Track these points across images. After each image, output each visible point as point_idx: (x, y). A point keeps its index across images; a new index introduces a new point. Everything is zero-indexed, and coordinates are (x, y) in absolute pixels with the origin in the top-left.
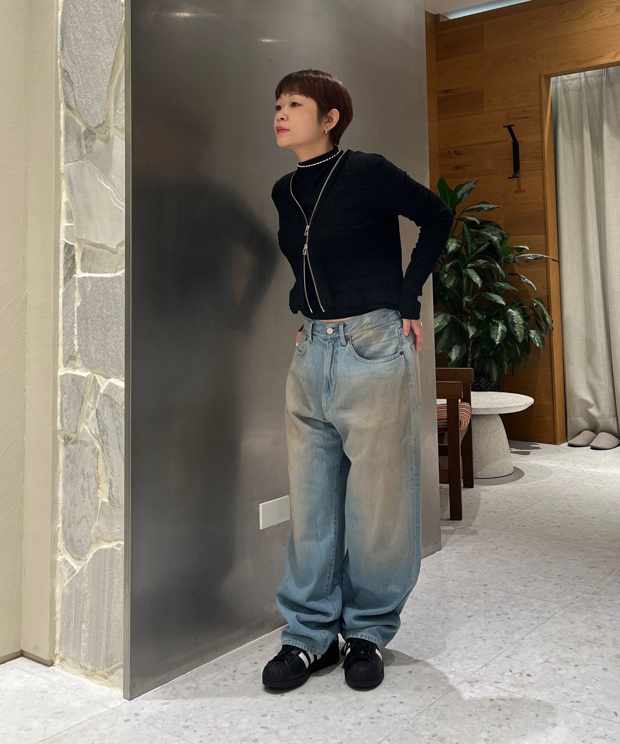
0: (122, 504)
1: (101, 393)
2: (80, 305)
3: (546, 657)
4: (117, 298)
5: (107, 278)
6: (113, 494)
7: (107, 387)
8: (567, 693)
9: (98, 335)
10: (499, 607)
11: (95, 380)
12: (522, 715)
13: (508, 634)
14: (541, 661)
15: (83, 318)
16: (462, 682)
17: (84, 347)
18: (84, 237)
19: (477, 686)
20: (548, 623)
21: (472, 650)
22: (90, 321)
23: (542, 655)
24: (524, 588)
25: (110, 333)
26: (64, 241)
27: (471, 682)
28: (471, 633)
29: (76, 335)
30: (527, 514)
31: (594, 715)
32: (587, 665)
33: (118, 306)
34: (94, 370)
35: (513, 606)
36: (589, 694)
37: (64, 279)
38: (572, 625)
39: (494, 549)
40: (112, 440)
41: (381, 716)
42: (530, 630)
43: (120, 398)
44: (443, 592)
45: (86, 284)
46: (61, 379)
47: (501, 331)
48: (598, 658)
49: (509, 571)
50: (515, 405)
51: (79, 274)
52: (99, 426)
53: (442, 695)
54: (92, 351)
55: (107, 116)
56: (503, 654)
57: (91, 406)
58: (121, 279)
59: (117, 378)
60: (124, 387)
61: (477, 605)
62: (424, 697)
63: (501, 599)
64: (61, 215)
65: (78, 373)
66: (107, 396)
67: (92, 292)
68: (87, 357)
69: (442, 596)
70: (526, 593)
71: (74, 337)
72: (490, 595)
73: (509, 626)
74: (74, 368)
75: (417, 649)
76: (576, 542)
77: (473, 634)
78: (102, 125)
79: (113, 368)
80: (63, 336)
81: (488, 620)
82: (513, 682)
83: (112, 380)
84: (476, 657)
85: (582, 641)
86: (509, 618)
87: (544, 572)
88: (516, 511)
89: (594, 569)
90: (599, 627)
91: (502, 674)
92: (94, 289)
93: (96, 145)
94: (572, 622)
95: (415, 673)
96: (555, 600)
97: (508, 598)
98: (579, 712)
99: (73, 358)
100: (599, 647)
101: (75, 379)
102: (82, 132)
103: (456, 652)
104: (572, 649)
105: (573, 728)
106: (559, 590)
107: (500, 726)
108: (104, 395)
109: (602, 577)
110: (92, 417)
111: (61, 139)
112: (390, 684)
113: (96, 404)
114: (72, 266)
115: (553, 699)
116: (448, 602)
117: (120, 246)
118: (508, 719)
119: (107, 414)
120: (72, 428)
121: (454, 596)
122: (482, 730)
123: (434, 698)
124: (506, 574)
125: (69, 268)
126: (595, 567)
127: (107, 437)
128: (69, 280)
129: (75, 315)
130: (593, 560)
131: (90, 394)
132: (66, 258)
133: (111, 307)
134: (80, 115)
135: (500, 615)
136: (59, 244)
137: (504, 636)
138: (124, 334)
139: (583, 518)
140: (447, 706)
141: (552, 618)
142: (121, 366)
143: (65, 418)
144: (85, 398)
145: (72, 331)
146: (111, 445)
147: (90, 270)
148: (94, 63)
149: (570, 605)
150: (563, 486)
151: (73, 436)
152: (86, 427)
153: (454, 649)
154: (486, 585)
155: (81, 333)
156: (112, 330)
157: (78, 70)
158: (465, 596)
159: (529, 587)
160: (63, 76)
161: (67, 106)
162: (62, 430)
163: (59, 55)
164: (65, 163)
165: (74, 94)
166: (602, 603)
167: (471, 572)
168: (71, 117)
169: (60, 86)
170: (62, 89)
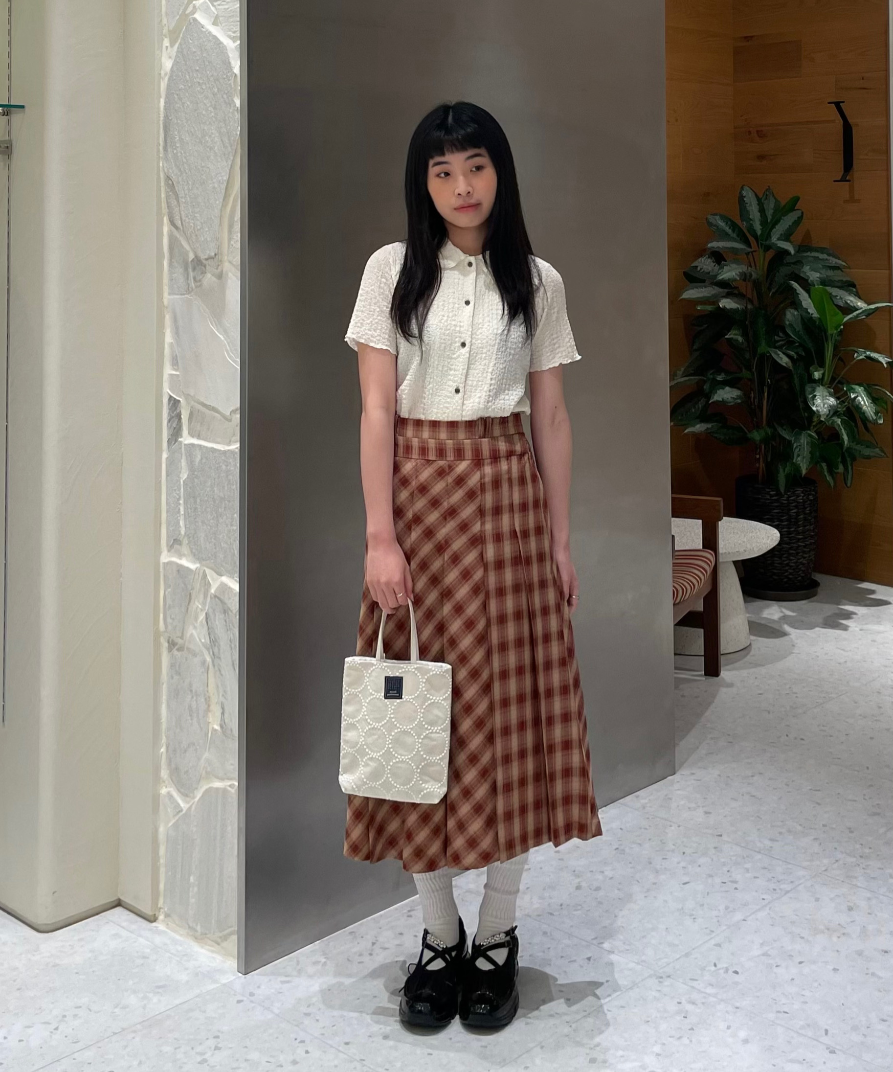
0: (235, 736)
1: (212, 593)
2: (188, 478)
6: (225, 721)
7: (219, 587)
11: (204, 576)
15: (191, 495)
17: (192, 531)
19: (667, 983)
20: (785, 899)
21: (674, 933)
22: (199, 501)
23: (762, 944)
24: (769, 843)
25: (222, 519)
26: (167, 392)
27: (661, 977)
28: (680, 908)
29: (182, 514)
30: (813, 719)
31: (799, 1031)
32: (814, 962)
33: (231, 487)
34: (204, 562)
35: (747, 870)
37: (168, 441)
38: (815, 903)
39: (747, 777)
40: (224, 654)
42: (757, 908)
43: (234, 604)
44: (659, 843)
45: (194, 453)
46: (164, 568)
49: (758, 815)
51: (186, 438)
52: (209, 634)
54: (202, 538)
55: (219, 247)
56: (712, 941)
58: (234, 455)
59: (230, 577)
61: (699, 866)
63: (734, 858)
64: (165, 360)
65: (184, 562)
67: (202, 464)
68: (195, 545)
69: (657, 849)
70: (769, 851)
71: (180, 516)
72: (720, 851)
73: (732, 901)
75: (605, 927)
76: (867, 771)
77: (682, 909)
79: (226, 563)
80: (167, 512)
81: (707, 890)
82: (714, 980)
83: (225, 579)
84: (676, 943)
85: (822, 927)
86: (736, 889)
87: (806, 819)
88: (800, 711)
89: (876, 817)
91: (703, 969)
92: (204, 461)
93: (206, 279)
94: (817, 900)
95: (595, 960)
96: (806, 864)
97: (744, 858)
99: (179, 542)
101: (180, 570)
102: (190, 260)
103: (653, 933)
106: (815, 848)
108: (216, 596)
109: (882, 830)
110: (201, 621)
111: (165, 262)
113: (206, 606)
114: (178, 426)
116: (663, 859)
120: (177, 632)
121: (673, 851)
122: (656, 1042)
124: (753, 818)
125: (174, 428)
126: (879, 814)
127: (219, 649)
128: (174, 444)
129: (181, 489)
130: (879, 803)
131: (199, 591)
132: (170, 415)
133: (223, 487)
134: (187, 238)
135: (725, 883)
136: (161, 397)
137: (721, 914)
141: (793, 891)
142: (233, 562)
143: (168, 617)
144: (193, 596)
145: (177, 509)
146: (223, 660)
147: (199, 436)
150: (882, 668)
151: (179, 641)
152: (194, 632)
153: (652, 929)
154: (721, 836)
155: (189, 513)
156: (225, 516)
157: (185, 181)
158: (688, 851)
159: (777, 841)
160: (167, 184)
161: (172, 223)
162: (166, 632)
163: (161, 155)
164: (170, 294)
165: (180, 210)
166: (868, 871)
167: (706, 813)
168: (176, 237)
169: (163, 195)
170: (165, 200)
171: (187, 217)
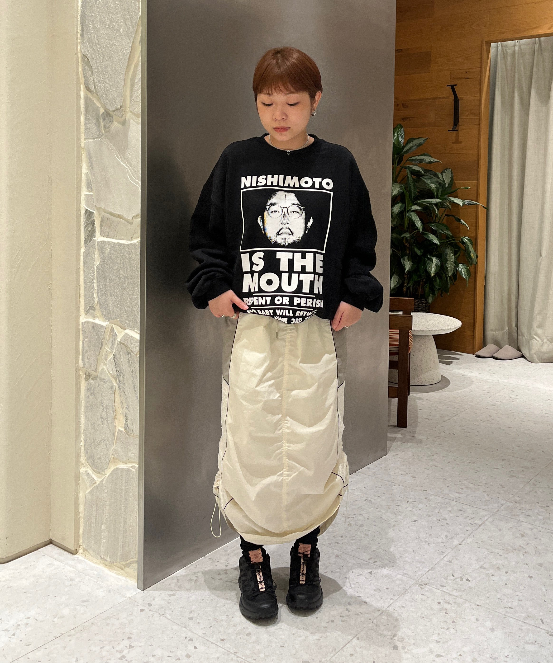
0: (136, 434)
1: (118, 341)
2: (100, 264)
3: (481, 563)
4: (132, 262)
5: (123, 244)
6: (129, 425)
7: (123, 337)
8: (501, 599)
9: (116, 291)
10: (439, 513)
11: (112, 330)
12: (464, 618)
13: (448, 539)
14: (477, 566)
15: (102, 276)
16: (414, 584)
17: (103, 300)
18: (103, 207)
19: (426, 589)
20: (480, 529)
21: (420, 554)
22: (108, 280)
23: (477, 560)
24: (458, 495)
25: (126, 291)
26: (84, 207)
27: (421, 585)
28: (418, 537)
29: (96, 289)
30: (456, 422)
31: (525, 622)
32: (515, 572)
33: (133, 269)
34: (112, 321)
35: (450, 511)
36: (518, 600)
37: (85, 240)
38: (500, 532)
39: (430, 456)
40: (127, 381)
41: (350, 615)
42: (466, 536)
43: (136, 348)
44: (391, 496)
45: (105, 247)
46: (82, 325)
47: (436, 265)
48: (524, 566)
49: (444, 478)
50: (446, 328)
51: (98, 238)
52: (116, 368)
53: (398, 597)
54: (110, 305)
55: (124, 102)
56: (445, 558)
57: (109, 350)
58: (136, 247)
59: (132, 330)
60: (139, 339)
61: (420, 509)
62: (383, 598)
63: (440, 504)
64: (82, 185)
65: (97, 321)
66: (123, 344)
67: (111, 254)
68: (105, 309)
69: (391, 500)
70: (460, 500)
71: (94, 291)
72: (430, 500)
73: (449, 532)
74: (94, 317)
75: (374, 551)
76: (498, 452)
77: (419, 538)
78: (119, 110)
79: (129, 321)
80: (85, 288)
81: (430, 525)
82: (456, 586)
83: (128, 331)
84: (423, 561)
85: (509, 548)
86: (447, 524)
87: (473, 480)
88: (446, 418)
89: (514, 478)
90: (523, 536)
91: (446, 578)
92: (112, 252)
93: (113, 127)
94: (500, 530)
95: (374, 574)
96: (484, 507)
97: (446, 504)
98: (511, 617)
99: (93, 308)
100: (523, 555)
101: (94, 326)
102: (101, 113)
103: (406, 555)
104: (501, 556)
105: (508, 634)
106: (486, 498)
107: (448, 629)
108: (121, 343)
109: (521, 486)
110: (110, 360)
111: (82, 117)
112: (355, 584)
113: (113, 350)
114: (92, 230)
115: (490, 604)
116: (396, 505)
117: (136, 218)
118: (453, 622)
119: (123, 359)
120: (92, 367)
121: (401, 501)
122: (433, 632)
123: (392, 599)
124: (442, 480)
125: (90, 231)
126: (515, 476)
127: (123, 378)
128: (89, 242)
129: (94, 272)
130: (513, 470)
131: (108, 340)
132: (86, 223)
133: (127, 269)
134: (99, 97)
135: (439, 520)
136: (80, 210)
137: (444, 541)
138: (139, 293)
139: (502, 428)
140: (403, 607)
141: (483, 524)
142: (135, 320)
143: (86, 358)
144: (104, 343)
145: (92, 286)
146: (126, 385)
147: (108, 235)
148: (112, 52)
149: (497, 513)
150: (483, 395)
151: (94, 373)
152: (104, 367)
153: (405, 552)
154: (426, 491)
155: (100, 289)
156: (128, 289)
157: (97, 57)
158: (410, 501)
159: (462, 493)
160: (83, 61)
161: (88, 88)
162: (84, 367)
163: (79, 41)
164: (85, 139)
165: (93, 78)
166: (524, 511)
167: (413, 477)
168: (90, 98)
169: (80, 70)
170: (82, 72)
171: (99, 82)
